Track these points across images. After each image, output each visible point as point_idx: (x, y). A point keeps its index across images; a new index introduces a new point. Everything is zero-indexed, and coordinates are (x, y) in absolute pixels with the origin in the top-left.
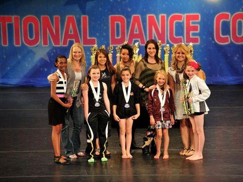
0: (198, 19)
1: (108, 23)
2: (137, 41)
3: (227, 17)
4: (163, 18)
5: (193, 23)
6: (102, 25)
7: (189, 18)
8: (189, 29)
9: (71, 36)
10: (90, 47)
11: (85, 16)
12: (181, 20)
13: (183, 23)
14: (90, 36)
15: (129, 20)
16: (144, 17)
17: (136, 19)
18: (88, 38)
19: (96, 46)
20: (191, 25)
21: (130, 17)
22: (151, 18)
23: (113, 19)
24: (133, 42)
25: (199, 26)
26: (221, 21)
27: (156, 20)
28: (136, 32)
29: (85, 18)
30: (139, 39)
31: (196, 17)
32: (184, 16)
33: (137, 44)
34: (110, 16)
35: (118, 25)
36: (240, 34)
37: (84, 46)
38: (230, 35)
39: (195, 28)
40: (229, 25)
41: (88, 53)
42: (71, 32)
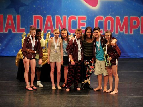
0: (85, 19)
1: (33, 20)
2: (50, 31)
3: (102, 18)
4: (65, 18)
6: (29, 21)
7: (80, 18)
8: (80, 24)
9: (10, 27)
10: (21, 34)
11: (18, 15)
12: (75, 19)
13: (76, 21)
14: (21, 27)
15: (45, 18)
16: (54, 17)
17: (49, 18)
18: (20, 28)
19: (25, 33)
20: (81, 22)
21: (45, 17)
22: (58, 18)
23: (35, 18)
24: (47, 31)
25: (85, 23)
26: (99, 21)
27: (61, 19)
28: (49, 26)
29: (18, 17)
30: (51, 30)
32: (77, 17)
33: (49, 33)
34: (34, 16)
35: (38, 21)
36: (109, 28)
37: (18, 33)
38: (103, 29)
39: (83, 25)
40: (103, 23)
41: (20, 37)
42: (10, 24)
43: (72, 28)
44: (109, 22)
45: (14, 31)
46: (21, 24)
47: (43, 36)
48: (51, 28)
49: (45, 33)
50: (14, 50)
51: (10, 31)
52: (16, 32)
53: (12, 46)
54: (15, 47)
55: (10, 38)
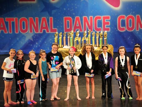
0: (109, 19)
1: (63, 21)
3: (124, 17)
4: (91, 18)
5: (107, 21)
6: (60, 22)
7: (104, 18)
8: (105, 23)
9: (44, 28)
10: (54, 34)
11: (51, 17)
12: (100, 19)
13: (101, 20)
14: (54, 27)
15: (74, 19)
16: (81, 17)
17: (77, 19)
18: (53, 29)
19: (57, 33)
20: (106, 22)
21: (74, 18)
22: (85, 18)
23: (66, 19)
24: (76, 30)
25: (109, 22)
26: (121, 19)
27: (88, 19)
28: (78, 25)
29: (51, 19)
30: (79, 29)
31: (108, 18)
32: (102, 17)
33: (78, 32)
34: (64, 17)
35: (68, 22)
36: (130, 26)
37: (51, 32)
38: (125, 27)
39: (108, 23)
40: (125, 21)
41: (53, 36)
42: (44, 25)
43: (98, 27)
44: (130, 21)
45: (48, 31)
46: (54, 25)
47: (73, 35)
48: (80, 27)
49: (74, 32)
50: (48, 48)
51: (44, 31)
52: (50, 32)
53: (47, 45)
54: (49, 45)
55: (45, 38)
